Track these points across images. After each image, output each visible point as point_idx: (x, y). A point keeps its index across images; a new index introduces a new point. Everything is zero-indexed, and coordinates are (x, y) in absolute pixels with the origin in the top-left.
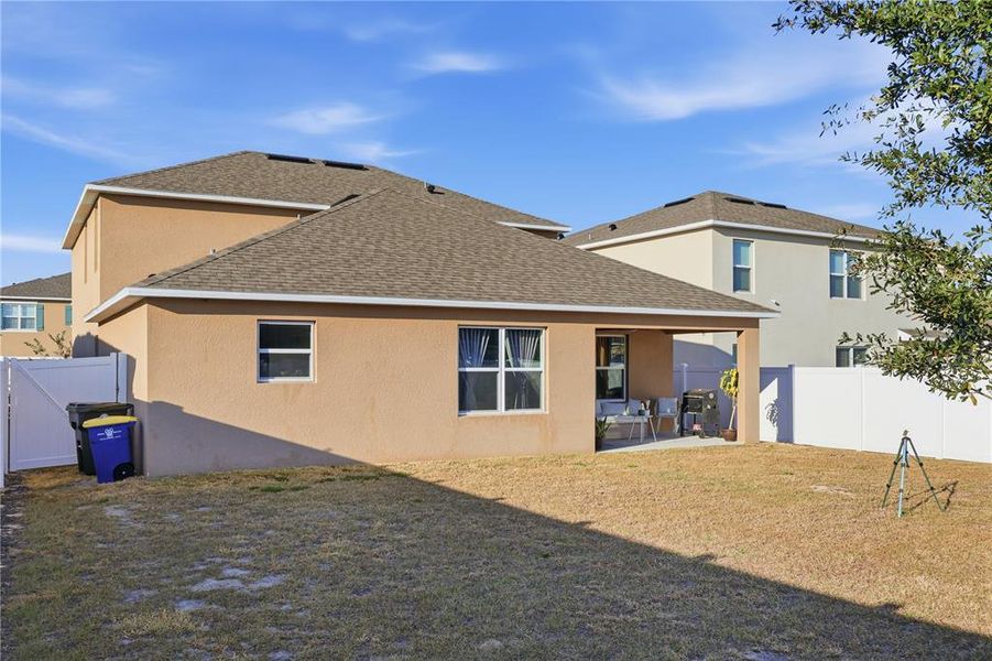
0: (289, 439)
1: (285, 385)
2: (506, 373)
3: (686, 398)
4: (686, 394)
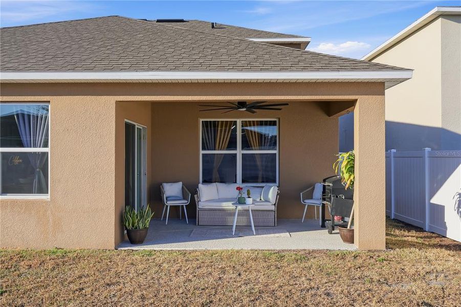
3: (324, 186)
4: (324, 181)
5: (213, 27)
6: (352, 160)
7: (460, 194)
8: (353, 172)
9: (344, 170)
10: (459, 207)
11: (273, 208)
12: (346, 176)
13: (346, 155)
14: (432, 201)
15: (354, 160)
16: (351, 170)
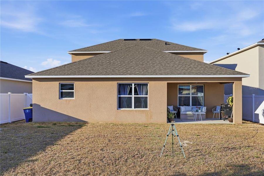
0: (67, 114)
1: (66, 100)
2: (134, 97)
3: (221, 107)
4: (221, 105)
5: (166, 44)
6: (232, 99)
7: (263, 110)
8: (233, 102)
9: (230, 101)
10: (263, 114)
11: (205, 113)
12: (231, 103)
13: (231, 98)
14: (255, 113)
15: (233, 99)
16: (232, 101)
